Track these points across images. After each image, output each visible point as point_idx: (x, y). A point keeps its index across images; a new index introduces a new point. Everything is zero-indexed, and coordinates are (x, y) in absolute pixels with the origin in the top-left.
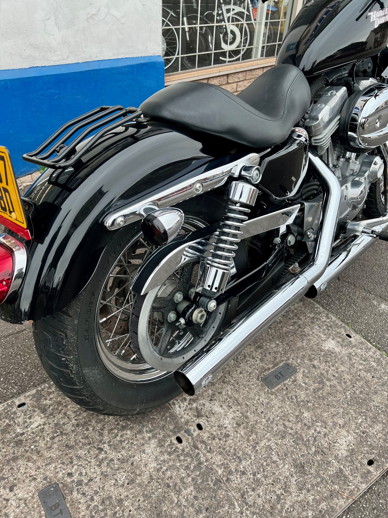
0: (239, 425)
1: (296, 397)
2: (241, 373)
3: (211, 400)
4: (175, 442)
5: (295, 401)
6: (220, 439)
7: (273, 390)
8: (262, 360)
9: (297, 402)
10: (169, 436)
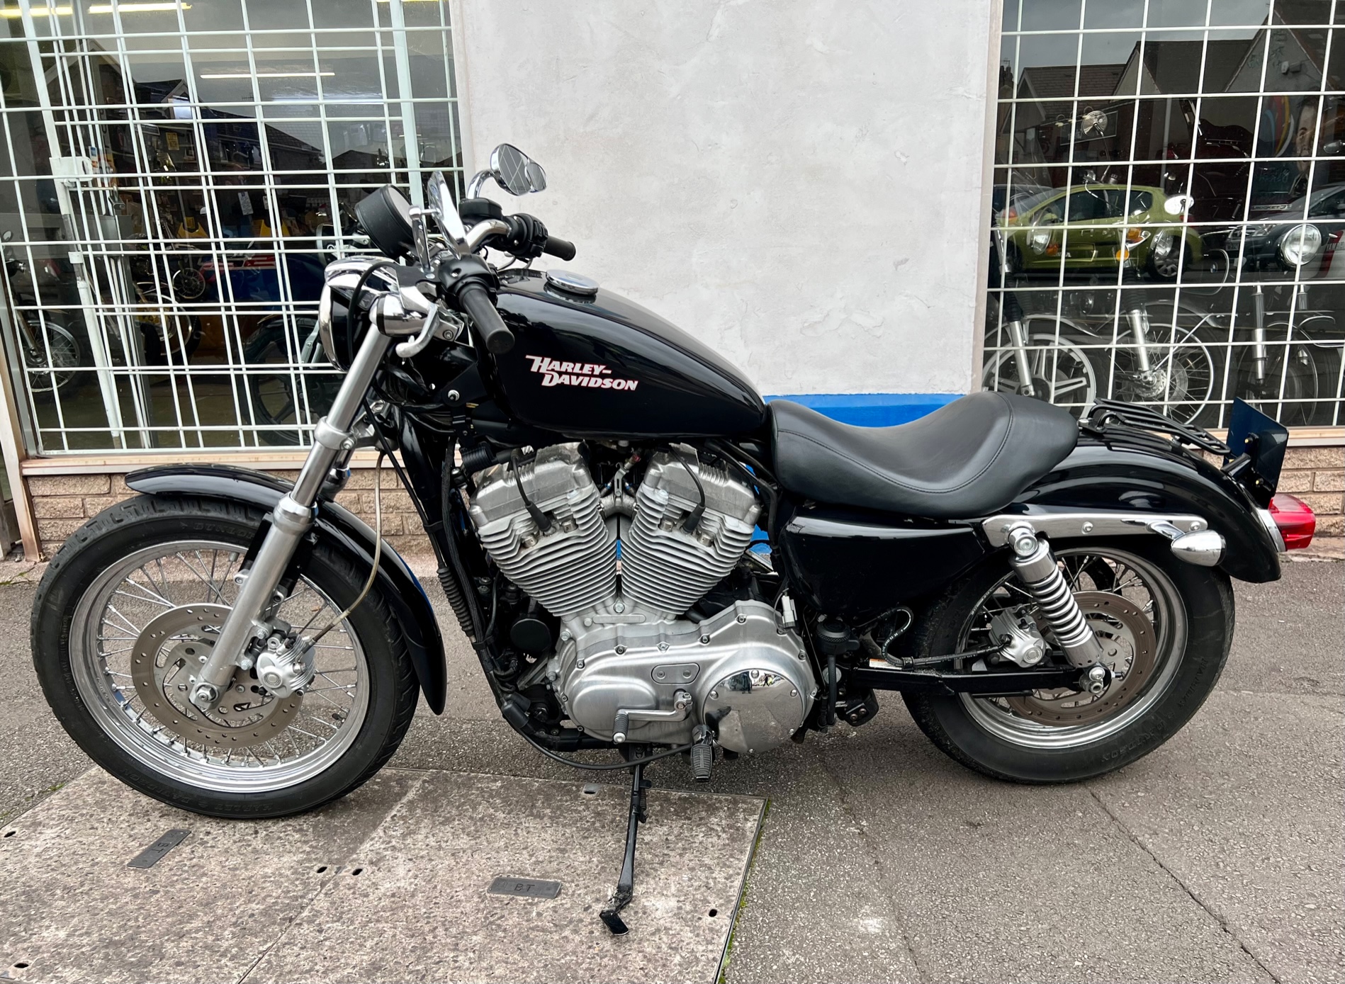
0: (393, 895)
1: (499, 919)
2: (489, 858)
3: (410, 860)
4: (316, 868)
5: (491, 919)
6: (354, 893)
7: (488, 895)
8: (537, 863)
9: (491, 923)
10: (320, 862)
